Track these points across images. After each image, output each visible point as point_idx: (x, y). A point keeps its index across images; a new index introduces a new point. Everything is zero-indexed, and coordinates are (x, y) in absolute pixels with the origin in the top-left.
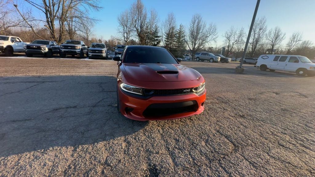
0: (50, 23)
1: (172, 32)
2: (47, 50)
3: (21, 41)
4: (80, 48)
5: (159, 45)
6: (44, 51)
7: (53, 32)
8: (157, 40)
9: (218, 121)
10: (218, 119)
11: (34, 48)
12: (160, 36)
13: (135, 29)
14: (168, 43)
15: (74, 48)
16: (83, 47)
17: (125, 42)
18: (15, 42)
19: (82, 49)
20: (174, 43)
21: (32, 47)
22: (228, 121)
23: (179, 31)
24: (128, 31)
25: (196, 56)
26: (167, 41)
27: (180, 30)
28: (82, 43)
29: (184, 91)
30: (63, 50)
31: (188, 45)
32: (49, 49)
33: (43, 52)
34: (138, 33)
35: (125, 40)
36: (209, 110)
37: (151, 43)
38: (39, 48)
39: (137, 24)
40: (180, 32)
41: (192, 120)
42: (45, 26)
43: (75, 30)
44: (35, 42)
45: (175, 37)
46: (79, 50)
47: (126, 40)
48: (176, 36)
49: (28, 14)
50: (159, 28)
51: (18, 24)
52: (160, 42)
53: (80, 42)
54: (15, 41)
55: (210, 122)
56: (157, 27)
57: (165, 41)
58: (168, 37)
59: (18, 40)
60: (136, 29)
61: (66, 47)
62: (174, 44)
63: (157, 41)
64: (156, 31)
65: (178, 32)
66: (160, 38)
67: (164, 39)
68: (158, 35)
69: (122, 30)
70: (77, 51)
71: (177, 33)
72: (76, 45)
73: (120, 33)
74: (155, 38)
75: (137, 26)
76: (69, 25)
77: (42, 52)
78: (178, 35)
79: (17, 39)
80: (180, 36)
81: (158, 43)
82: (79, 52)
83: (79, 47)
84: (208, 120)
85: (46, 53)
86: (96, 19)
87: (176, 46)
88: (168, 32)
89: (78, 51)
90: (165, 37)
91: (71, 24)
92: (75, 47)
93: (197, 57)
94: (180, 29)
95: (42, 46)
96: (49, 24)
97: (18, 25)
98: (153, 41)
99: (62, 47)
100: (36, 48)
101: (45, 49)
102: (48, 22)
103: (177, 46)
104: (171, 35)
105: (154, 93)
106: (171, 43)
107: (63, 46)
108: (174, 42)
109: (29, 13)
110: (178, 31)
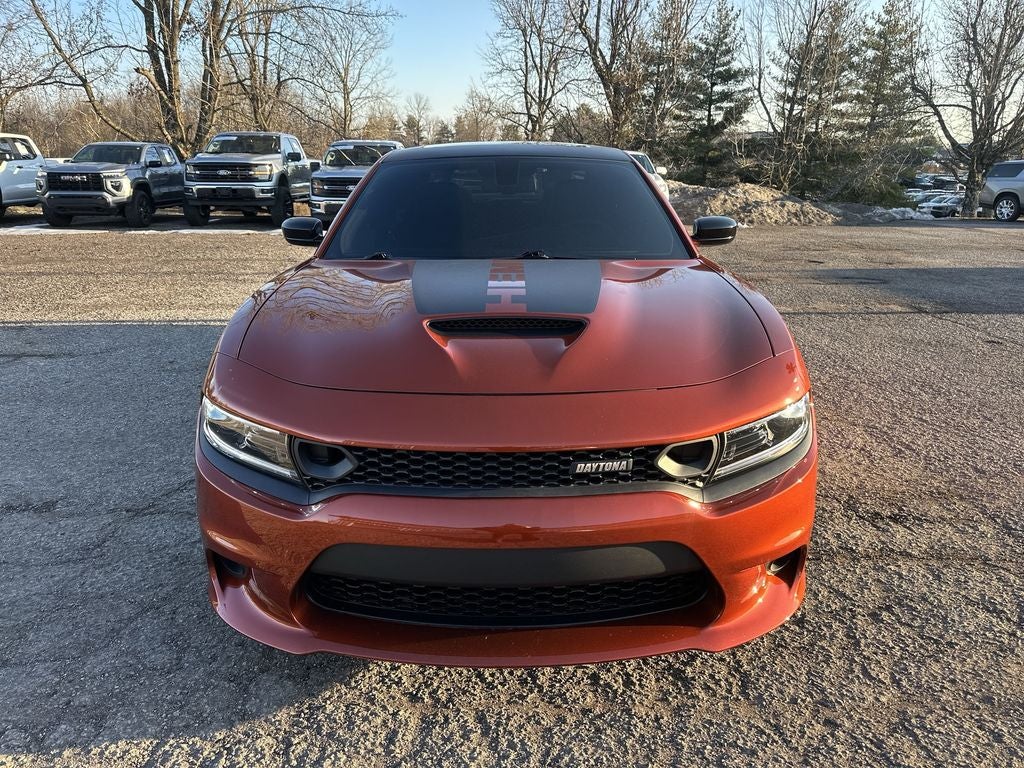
0: (161, 56)
1: (833, 37)
2: (127, 191)
3: (38, 152)
4: (276, 171)
5: (740, 128)
6: (114, 195)
7: (171, 98)
8: (725, 96)
9: (903, 726)
10: (912, 710)
11: (74, 185)
12: (747, 73)
13: (580, 42)
14: (797, 109)
15: (243, 172)
16: (292, 164)
17: (530, 127)
18: (11, 160)
19: (283, 179)
20: (843, 107)
21: (68, 181)
22: (998, 738)
23: (878, 28)
24: (546, 60)
25: (995, 186)
26: (792, 100)
27: (885, 17)
28: (289, 143)
29: (581, 467)
30: (196, 186)
31: (937, 113)
32: (139, 186)
33: (110, 199)
34: (596, 64)
35: (530, 116)
36: (875, 617)
37: (690, 118)
38: (96, 182)
39: (593, 12)
40: (890, 29)
41: (688, 683)
42: (137, 70)
43: (279, 79)
44: (84, 153)
45: (852, 66)
46: (268, 185)
47: (535, 111)
48: (855, 59)
49: (88, 22)
50: (739, 23)
51: (49, 77)
52: (744, 105)
53: (278, 138)
54: (8, 156)
55: (828, 722)
56: (732, 15)
57: (782, 97)
58: (799, 71)
59: (23, 151)
60: (588, 38)
61: (208, 171)
62: (842, 115)
63: (725, 104)
64: (719, 42)
65: (868, 32)
66: (746, 85)
67: (772, 87)
68: (735, 66)
69: (513, 57)
70: (257, 186)
71: (864, 43)
72: (255, 160)
73: (506, 74)
74: (713, 85)
75: (591, 22)
76: (251, 55)
77: (104, 199)
78: (871, 53)
79: (18, 145)
80: (883, 62)
81: (733, 116)
82: (269, 191)
83: (270, 166)
84: (825, 703)
85: (121, 206)
86: (373, 10)
87: (851, 128)
88: (798, 41)
89: (263, 191)
90: (778, 72)
91: (260, 50)
92: (249, 167)
93: (1003, 196)
94: (888, 12)
95: (106, 173)
96: (155, 59)
97: (48, 81)
98: (700, 106)
99: (190, 170)
100: (82, 182)
101: (118, 188)
102: (152, 49)
103: (861, 127)
104: (822, 58)
105: (359, 469)
106: (818, 111)
107: (197, 166)
108: (839, 100)
109: (94, 16)
110: (870, 23)
